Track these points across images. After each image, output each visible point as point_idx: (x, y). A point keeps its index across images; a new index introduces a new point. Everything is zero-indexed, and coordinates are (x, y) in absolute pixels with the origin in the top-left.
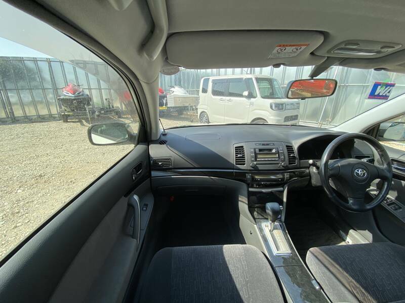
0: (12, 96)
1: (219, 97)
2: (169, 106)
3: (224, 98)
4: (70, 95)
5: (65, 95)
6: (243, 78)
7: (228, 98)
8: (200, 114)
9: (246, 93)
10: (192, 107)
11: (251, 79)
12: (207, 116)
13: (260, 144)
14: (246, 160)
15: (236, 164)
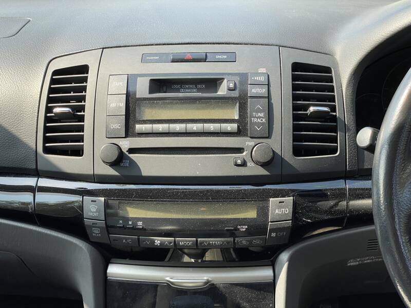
13: (162, 58)
14: (87, 134)
15: (47, 150)
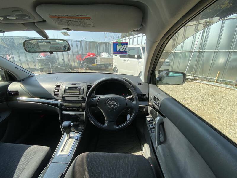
0: (15, 58)
1: (123, 59)
2: (97, 63)
3: (125, 59)
4: (43, 57)
5: (41, 57)
6: (135, 47)
7: (127, 59)
8: (114, 68)
9: (136, 56)
10: (110, 64)
11: (139, 47)
12: (117, 69)
13: (70, 84)
14: (59, 94)
15: (54, 96)
